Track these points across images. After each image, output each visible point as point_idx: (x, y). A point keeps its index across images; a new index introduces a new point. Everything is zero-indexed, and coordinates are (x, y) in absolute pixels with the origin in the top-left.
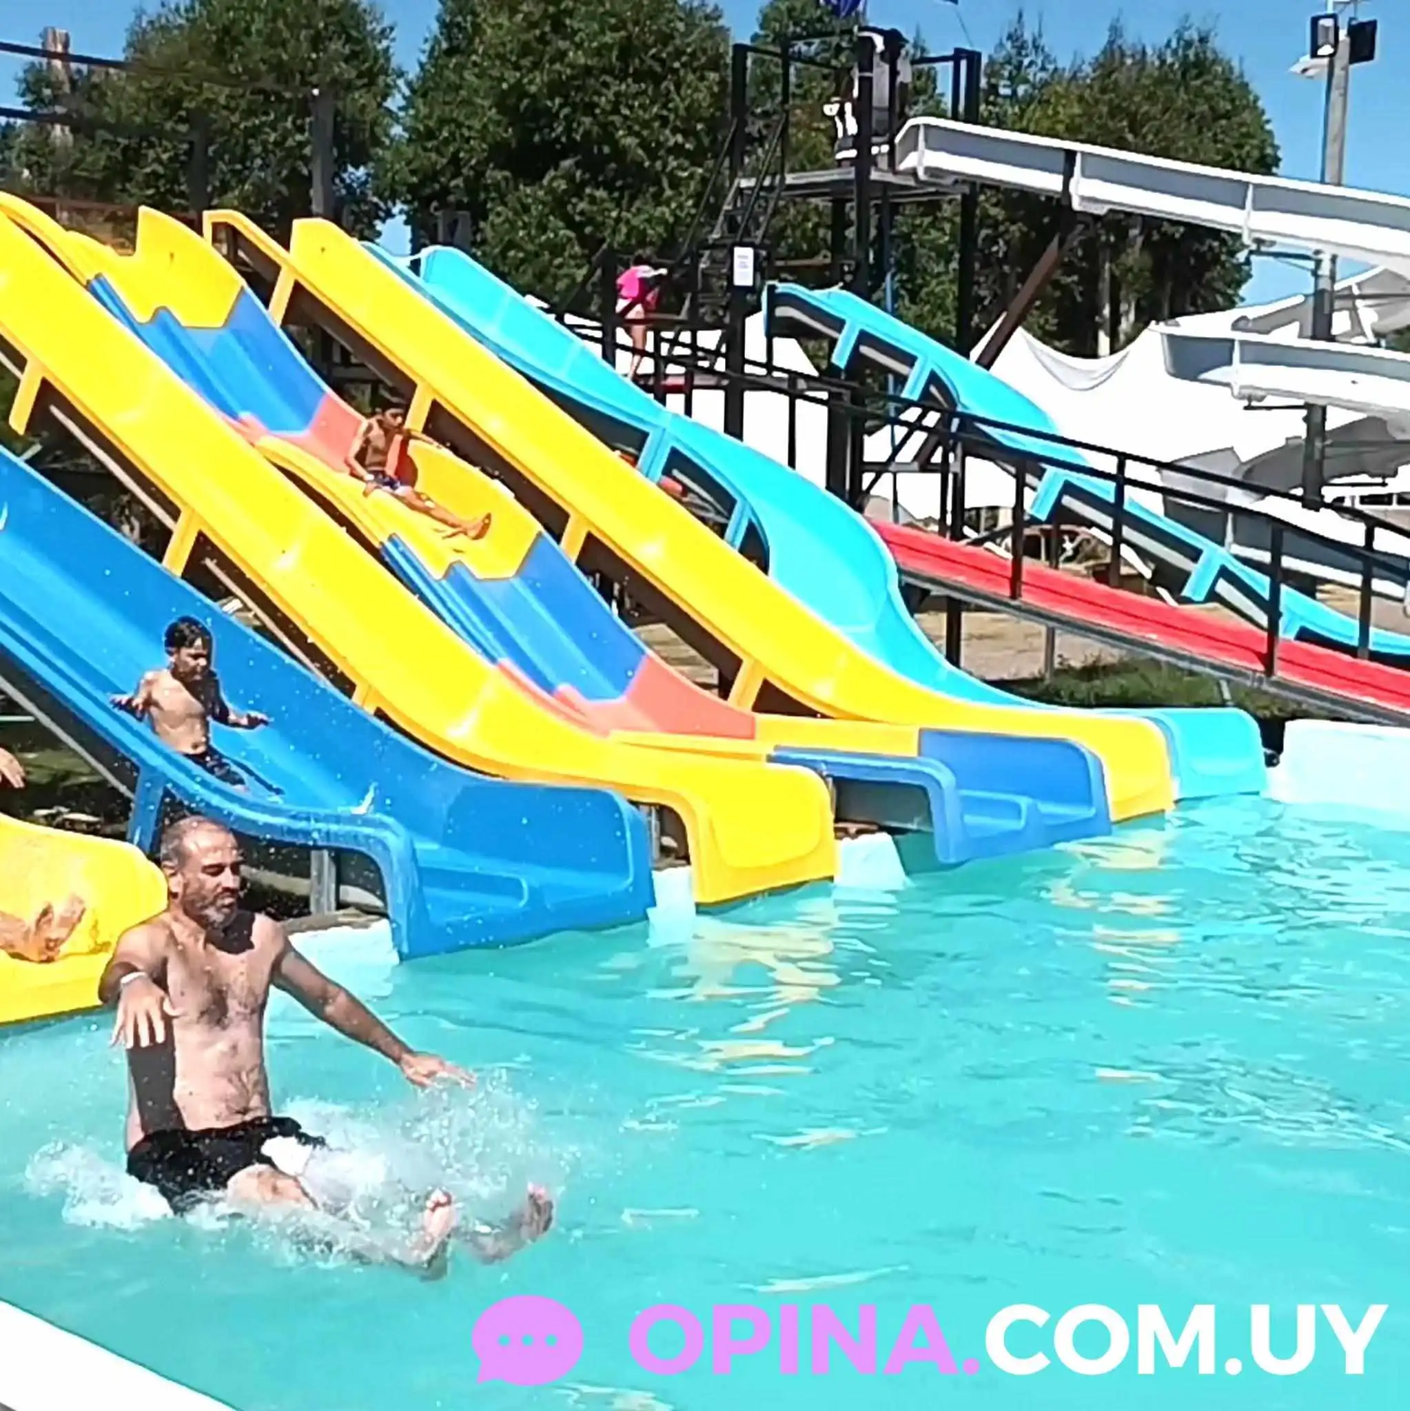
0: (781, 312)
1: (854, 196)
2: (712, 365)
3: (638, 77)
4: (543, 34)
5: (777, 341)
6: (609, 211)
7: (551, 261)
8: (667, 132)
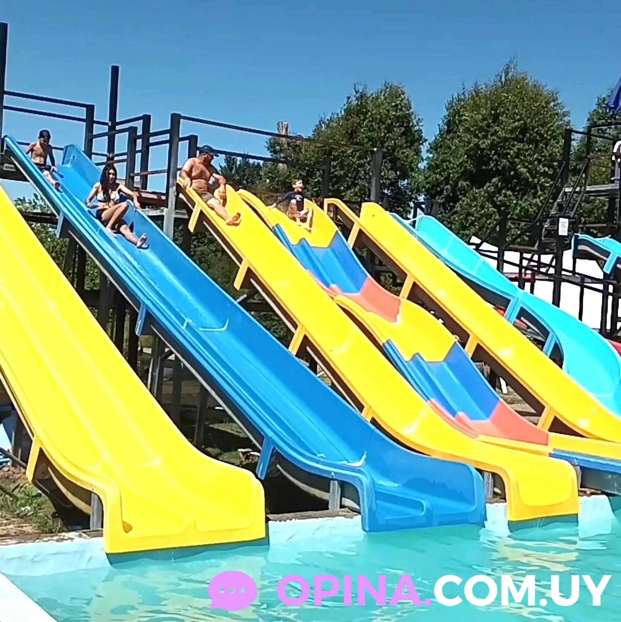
0: (581, 247)
1: (619, 196)
2: (547, 271)
3: (530, 142)
4: (489, 123)
5: (578, 260)
6: (513, 200)
7: (486, 222)
8: (541, 166)
